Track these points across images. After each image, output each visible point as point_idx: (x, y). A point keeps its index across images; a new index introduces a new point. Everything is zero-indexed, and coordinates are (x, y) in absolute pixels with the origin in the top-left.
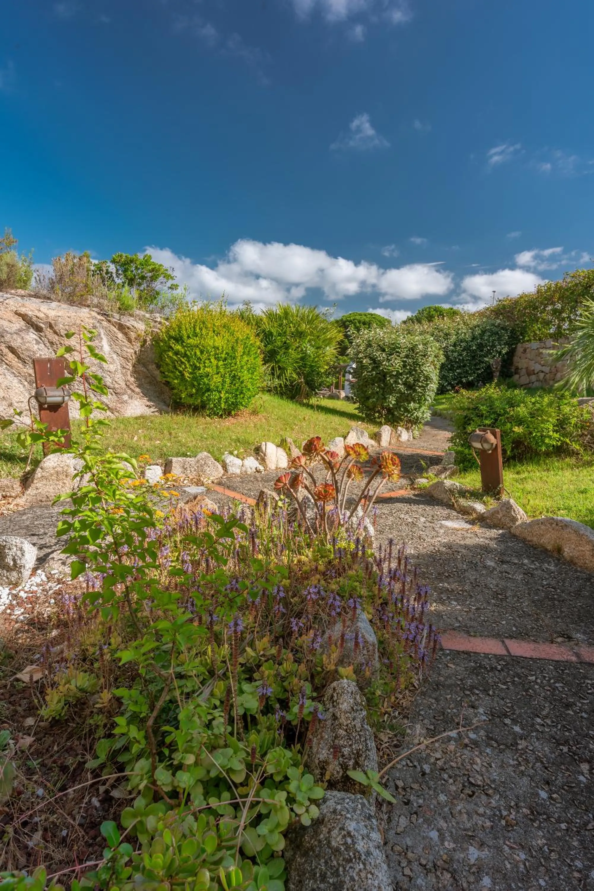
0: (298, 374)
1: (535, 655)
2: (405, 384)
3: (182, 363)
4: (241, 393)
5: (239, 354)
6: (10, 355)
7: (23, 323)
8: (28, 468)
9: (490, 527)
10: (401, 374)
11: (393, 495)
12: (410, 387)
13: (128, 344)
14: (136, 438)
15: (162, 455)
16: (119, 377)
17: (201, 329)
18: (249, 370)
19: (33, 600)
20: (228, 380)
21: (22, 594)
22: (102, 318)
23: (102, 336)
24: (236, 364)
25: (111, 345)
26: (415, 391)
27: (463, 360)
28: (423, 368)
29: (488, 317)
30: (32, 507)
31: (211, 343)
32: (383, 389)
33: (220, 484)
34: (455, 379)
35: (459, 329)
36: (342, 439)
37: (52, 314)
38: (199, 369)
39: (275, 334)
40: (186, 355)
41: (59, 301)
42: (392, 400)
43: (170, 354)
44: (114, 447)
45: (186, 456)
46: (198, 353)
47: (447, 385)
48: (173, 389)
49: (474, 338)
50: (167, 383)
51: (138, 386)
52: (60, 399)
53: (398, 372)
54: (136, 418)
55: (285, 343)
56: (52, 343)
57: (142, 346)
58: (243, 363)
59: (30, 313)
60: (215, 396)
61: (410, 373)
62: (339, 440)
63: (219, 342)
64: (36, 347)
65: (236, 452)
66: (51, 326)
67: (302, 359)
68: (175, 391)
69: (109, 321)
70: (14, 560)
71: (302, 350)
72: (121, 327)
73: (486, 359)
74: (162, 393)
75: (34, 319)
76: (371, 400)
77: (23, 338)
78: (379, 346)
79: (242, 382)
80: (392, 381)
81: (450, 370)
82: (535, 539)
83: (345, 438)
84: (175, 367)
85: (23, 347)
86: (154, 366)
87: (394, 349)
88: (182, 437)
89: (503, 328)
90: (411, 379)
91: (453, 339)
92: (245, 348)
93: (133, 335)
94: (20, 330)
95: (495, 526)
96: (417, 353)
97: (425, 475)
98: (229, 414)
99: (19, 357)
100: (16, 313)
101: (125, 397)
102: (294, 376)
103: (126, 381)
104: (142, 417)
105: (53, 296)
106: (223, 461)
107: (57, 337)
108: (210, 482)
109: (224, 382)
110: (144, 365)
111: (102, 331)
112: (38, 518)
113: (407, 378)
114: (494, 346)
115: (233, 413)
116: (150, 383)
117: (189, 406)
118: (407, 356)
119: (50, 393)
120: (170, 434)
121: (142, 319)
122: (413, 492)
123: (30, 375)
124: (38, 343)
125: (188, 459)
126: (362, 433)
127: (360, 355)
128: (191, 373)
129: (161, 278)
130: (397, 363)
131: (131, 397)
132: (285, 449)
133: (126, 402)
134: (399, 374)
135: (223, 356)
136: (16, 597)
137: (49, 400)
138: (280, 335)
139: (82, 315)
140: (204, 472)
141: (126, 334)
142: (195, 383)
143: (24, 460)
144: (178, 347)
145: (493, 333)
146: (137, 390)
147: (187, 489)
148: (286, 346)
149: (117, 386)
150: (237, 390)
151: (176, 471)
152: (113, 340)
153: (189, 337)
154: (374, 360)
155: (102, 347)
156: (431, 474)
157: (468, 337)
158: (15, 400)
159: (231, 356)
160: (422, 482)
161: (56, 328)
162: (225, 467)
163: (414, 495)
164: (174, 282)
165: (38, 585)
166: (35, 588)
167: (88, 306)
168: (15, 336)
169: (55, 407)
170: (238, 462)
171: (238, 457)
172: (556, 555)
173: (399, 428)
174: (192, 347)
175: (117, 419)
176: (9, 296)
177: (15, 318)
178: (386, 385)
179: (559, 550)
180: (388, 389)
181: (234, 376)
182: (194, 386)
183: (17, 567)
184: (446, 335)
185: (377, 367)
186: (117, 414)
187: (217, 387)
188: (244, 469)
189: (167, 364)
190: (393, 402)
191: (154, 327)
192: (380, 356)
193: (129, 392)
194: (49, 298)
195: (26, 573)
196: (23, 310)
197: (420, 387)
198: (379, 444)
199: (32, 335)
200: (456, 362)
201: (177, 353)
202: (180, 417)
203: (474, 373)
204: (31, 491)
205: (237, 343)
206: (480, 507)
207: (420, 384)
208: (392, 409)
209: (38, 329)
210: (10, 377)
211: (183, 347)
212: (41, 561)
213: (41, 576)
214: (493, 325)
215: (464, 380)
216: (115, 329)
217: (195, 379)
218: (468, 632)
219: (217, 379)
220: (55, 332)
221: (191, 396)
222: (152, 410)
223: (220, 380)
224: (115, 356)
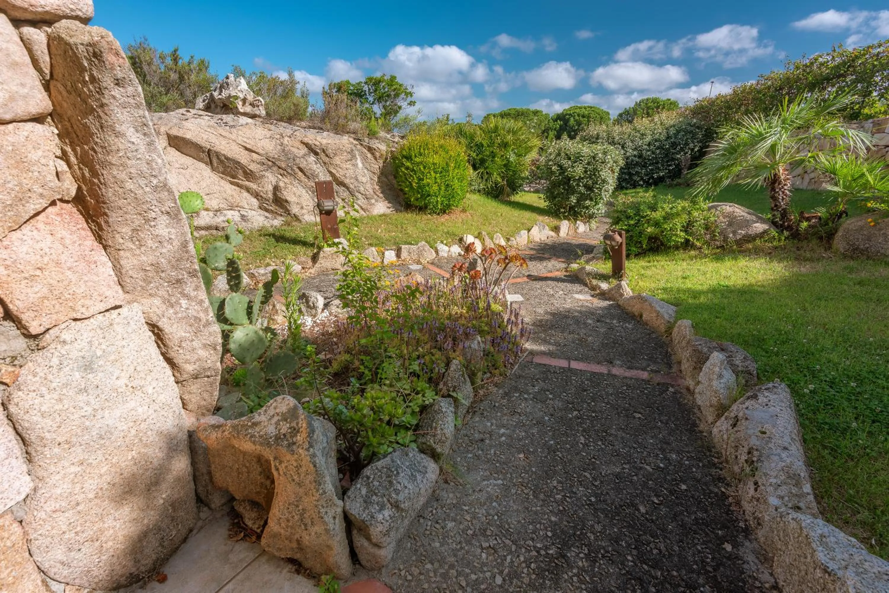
0: (503, 178)
1: (583, 369)
2: (585, 186)
3: (411, 176)
4: (453, 197)
5: (451, 169)
6: (300, 173)
7: (306, 149)
8: (315, 251)
9: (606, 299)
10: (583, 178)
11: (549, 275)
12: (589, 188)
13: (375, 162)
14: (379, 231)
15: (395, 243)
16: (368, 186)
17: (424, 149)
18: (459, 179)
19: (324, 325)
20: (443, 188)
21: (318, 321)
22: (357, 143)
23: (358, 157)
24: (449, 176)
25: (363, 163)
26: (593, 191)
27: (656, 158)
28: (601, 173)
29: (686, 117)
30: (318, 275)
31: (431, 160)
32: (567, 190)
33: (432, 263)
34: (647, 175)
35: (655, 129)
36: (526, 232)
37: (324, 142)
38: (423, 180)
39: (485, 145)
40: (413, 170)
41: (328, 131)
42: (573, 200)
43: (403, 170)
44: (365, 237)
45: (411, 244)
46: (422, 169)
47: (640, 180)
48: (406, 194)
49: (668, 137)
50: (402, 190)
51: (382, 193)
52: (331, 208)
53: (580, 176)
54: (380, 216)
55: (492, 152)
56: (325, 163)
57: (384, 163)
58: (454, 175)
59: (310, 142)
60: (433, 200)
61: (590, 178)
62: (524, 233)
63: (436, 159)
64: (315, 166)
65: (445, 242)
66: (324, 151)
67: (505, 165)
68: (407, 196)
69: (362, 145)
70: (313, 304)
71: (506, 158)
72: (370, 149)
73: (679, 156)
74: (398, 196)
75: (313, 146)
76: (557, 199)
77: (307, 161)
78: (567, 155)
79: (453, 189)
80: (574, 184)
81: (644, 166)
82: (630, 308)
83: (529, 230)
84: (406, 179)
85: (308, 168)
86: (393, 177)
87: (578, 157)
88: (410, 230)
89: (698, 128)
90: (590, 182)
91: (648, 139)
92: (456, 163)
93: (378, 154)
94: (305, 155)
95: (609, 299)
96: (597, 161)
97: (578, 261)
98: (444, 212)
99: (305, 175)
100: (302, 142)
101: (373, 201)
102: (499, 180)
103: (374, 189)
104: (384, 215)
105: (324, 126)
106: (436, 248)
107: (328, 159)
108: (426, 262)
109: (440, 189)
110: (386, 177)
111: (357, 153)
112: (323, 281)
113: (587, 181)
114: (687, 144)
115: (447, 212)
116: (390, 189)
117: (416, 207)
118: (588, 164)
119: (326, 204)
120: (402, 228)
121: (384, 140)
122: (565, 273)
123: (313, 187)
124: (316, 163)
125: (412, 246)
126: (544, 227)
127: (550, 163)
128: (417, 183)
129: (403, 95)
130: (579, 170)
131: (377, 201)
132: (480, 240)
133: (373, 204)
134: (580, 178)
135: (440, 170)
136: (315, 322)
137: (325, 208)
138: (488, 146)
139: (343, 141)
140: (423, 255)
141: (373, 154)
142: (420, 190)
143: (312, 245)
144: (408, 164)
145: (687, 132)
146: (381, 195)
147: (410, 266)
148: (493, 155)
149: (367, 193)
150: (450, 194)
151: (404, 254)
152: (365, 159)
153: (416, 156)
154: (561, 166)
155: (357, 164)
156: (582, 261)
157: (663, 137)
158: (304, 204)
159: (445, 170)
160: (574, 266)
161: (327, 152)
162: (437, 252)
163: (565, 276)
164: (413, 99)
165: (325, 317)
166: (324, 319)
167: (348, 133)
168: (302, 159)
169: (329, 213)
170: (446, 248)
171: (446, 245)
172: (638, 319)
173: (578, 222)
174: (418, 164)
175: (368, 216)
176: (297, 128)
177: (301, 146)
178: (569, 187)
179: (641, 316)
180: (571, 191)
181: (448, 185)
182: (419, 193)
183: (315, 307)
184: (643, 135)
185: (564, 173)
186: (368, 213)
187: (435, 193)
188: (450, 253)
189: (401, 176)
190: (574, 201)
191: (393, 147)
192: (566, 163)
193: (376, 197)
194: (322, 129)
195: (320, 311)
196: (306, 140)
197: (597, 188)
198: (558, 235)
199: (312, 158)
200: (649, 160)
201: (407, 168)
202: (410, 215)
203: (666, 169)
204: (317, 265)
205: (450, 159)
206: (604, 286)
207: (598, 186)
208: (574, 206)
209: (316, 154)
210: (300, 188)
211: (412, 164)
212: (326, 305)
213: (326, 313)
214: (689, 124)
215: (655, 176)
216: (366, 151)
217: (419, 187)
218: (551, 356)
219: (435, 188)
220: (327, 156)
221: (417, 199)
222: (391, 209)
223: (437, 188)
224: (366, 171)
